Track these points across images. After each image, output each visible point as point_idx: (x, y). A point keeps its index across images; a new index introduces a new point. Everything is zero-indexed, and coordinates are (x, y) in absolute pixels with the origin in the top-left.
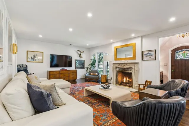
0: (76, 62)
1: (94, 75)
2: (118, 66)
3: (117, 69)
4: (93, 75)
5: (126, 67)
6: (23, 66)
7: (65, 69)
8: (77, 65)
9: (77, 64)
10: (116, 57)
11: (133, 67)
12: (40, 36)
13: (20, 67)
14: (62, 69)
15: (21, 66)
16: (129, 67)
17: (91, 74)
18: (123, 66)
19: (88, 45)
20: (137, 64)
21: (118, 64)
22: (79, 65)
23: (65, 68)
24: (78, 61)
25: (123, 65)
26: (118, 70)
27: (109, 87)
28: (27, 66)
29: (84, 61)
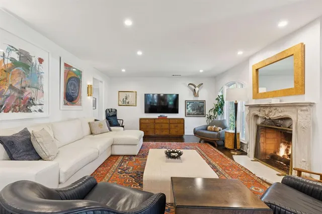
0: (187, 105)
1: (214, 131)
2: (257, 113)
3: (259, 121)
4: (212, 131)
5: (275, 115)
6: (112, 111)
7: (164, 117)
8: (189, 111)
9: (189, 109)
10: (255, 89)
11: (293, 117)
12: (123, 70)
13: (109, 112)
14: (161, 116)
15: (110, 110)
16: (282, 115)
17: (209, 127)
18: (267, 113)
19: (201, 71)
20: (304, 108)
21: (258, 109)
22: (193, 110)
23: (165, 115)
24: (190, 103)
25: (267, 111)
26: (262, 123)
27: (180, 154)
28: (116, 110)
29: (203, 102)
